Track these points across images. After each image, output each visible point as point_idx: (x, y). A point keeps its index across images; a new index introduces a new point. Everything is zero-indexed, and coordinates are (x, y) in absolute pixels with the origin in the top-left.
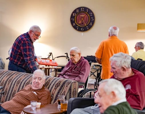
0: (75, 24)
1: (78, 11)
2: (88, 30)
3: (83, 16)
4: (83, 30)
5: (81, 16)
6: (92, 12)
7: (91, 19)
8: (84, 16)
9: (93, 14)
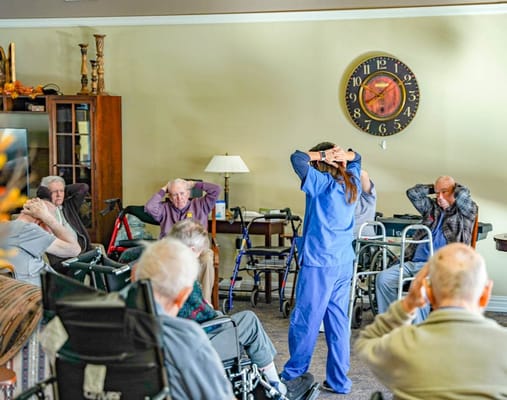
0: (362, 112)
1: (367, 70)
2: (399, 130)
3: (383, 85)
4: (385, 130)
5: (377, 85)
6: (412, 74)
7: (408, 95)
8: (387, 85)
9: (414, 81)
